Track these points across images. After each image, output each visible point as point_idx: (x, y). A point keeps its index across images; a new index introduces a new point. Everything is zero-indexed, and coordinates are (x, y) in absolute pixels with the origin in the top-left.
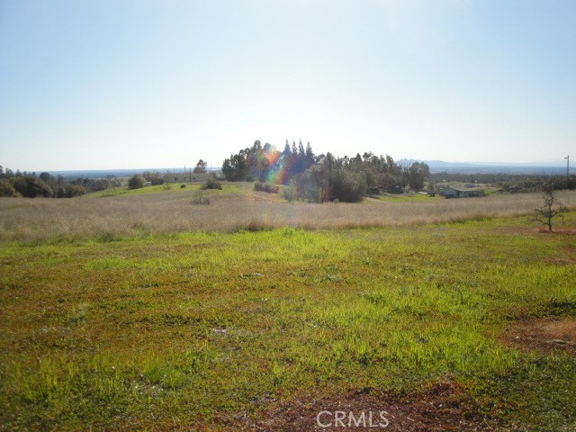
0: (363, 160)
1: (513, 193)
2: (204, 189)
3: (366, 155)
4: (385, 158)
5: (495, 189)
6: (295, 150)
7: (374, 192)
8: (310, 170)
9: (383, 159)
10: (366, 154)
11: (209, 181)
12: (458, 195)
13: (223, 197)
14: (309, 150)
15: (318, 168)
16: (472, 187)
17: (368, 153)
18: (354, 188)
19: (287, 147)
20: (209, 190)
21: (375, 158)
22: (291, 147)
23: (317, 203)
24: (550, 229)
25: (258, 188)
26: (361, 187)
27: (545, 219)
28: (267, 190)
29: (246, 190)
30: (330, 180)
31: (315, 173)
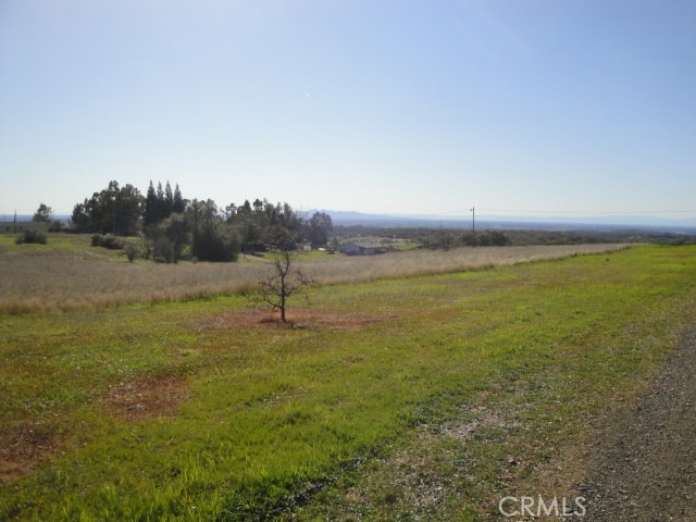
0: (253, 208)
1: (434, 249)
2: (19, 242)
3: (257, 203)
4: (282, 205)
5: (414, 245)
6: (161, 194)
7: (253, 246)
8: (169, 220)
9: (279, 208)
10: (257, 201)
11: (27, 232)
12: (362, 251)
13: (39, 255)
14: (178, 194)
15: (179, 217)
17: (261, 200)
18: (225, 243)
19: (151, 191)
20: (24, 245)
21: (269, 207)
22: (156, 190)
23: (168, 262)
24: (283, 316)
25: (96, 243)
26: (234, 243)
27: (276, 299)
28: (109, 245)
29: (81, 244)
30: (196, 233)
31: (175, 223)
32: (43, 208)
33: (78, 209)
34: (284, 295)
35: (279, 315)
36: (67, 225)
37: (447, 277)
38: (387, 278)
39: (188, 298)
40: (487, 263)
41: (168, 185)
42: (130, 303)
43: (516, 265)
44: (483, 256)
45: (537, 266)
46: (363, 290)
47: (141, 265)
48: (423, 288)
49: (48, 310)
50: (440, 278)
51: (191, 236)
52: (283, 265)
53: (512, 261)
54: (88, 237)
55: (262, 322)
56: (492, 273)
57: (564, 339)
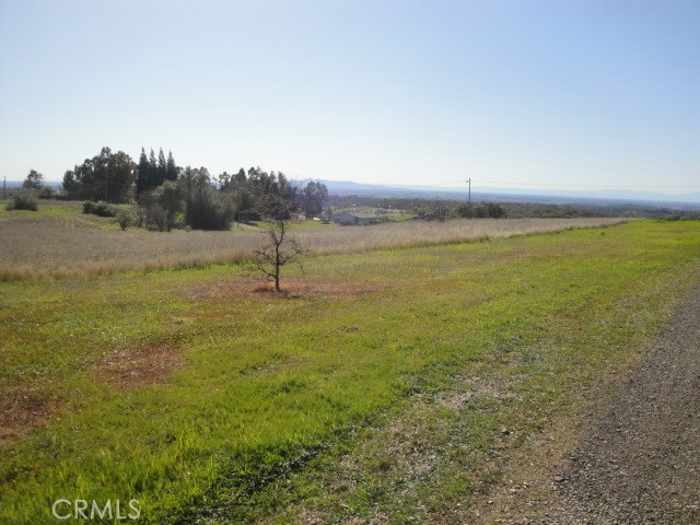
0: (248, 176)
1: (429, 220)
2: (9, 209)
3: (252, 171)
4: (277, 175)
5: (409, 216)
6: (153, 161)
7: (247, 214)
8: (162, 188)
9: (273, 177)
10: (252, 169)
11: (17, 198)
12: (357, 221)
13: (30, 222)
14: (171, 162)
15: (172, 185)
16: (385, 212)
17: (255, 168)
18: (219, 211)
19: (143, 158)
20: (14, 212)
21: (264, 176)
22: (148, 157)
23: (161, 231)
24: (277, 285)
25: (87, 210)
26: (228, 212)
27: (270, 268)
28: (101, 212)
29: (72, 212)
30: (189, 201)
31: (168, 191)
32: (33, 174)
33: (69, 175)
34: (278, 264)
35: (273, 284)
36: (58, 192)
37: (442, 248)
38: (381, 249)
39: (182, 267)
40: (482, 235)
41: (161, 152)
42: (123, 271)
43: (511, 238)
44: (478, 228)
45: (532, 239)
46: (357, 260)
47: (133, 233)
48: (419, 259)
49: (40, 277)
50: (436, 249)
51: (184, 203)
52: (278, 235)
53: (508, 234)
54: (80, 205)
55: (256, 291)
56: (487, 245)
57: (559, 311)
